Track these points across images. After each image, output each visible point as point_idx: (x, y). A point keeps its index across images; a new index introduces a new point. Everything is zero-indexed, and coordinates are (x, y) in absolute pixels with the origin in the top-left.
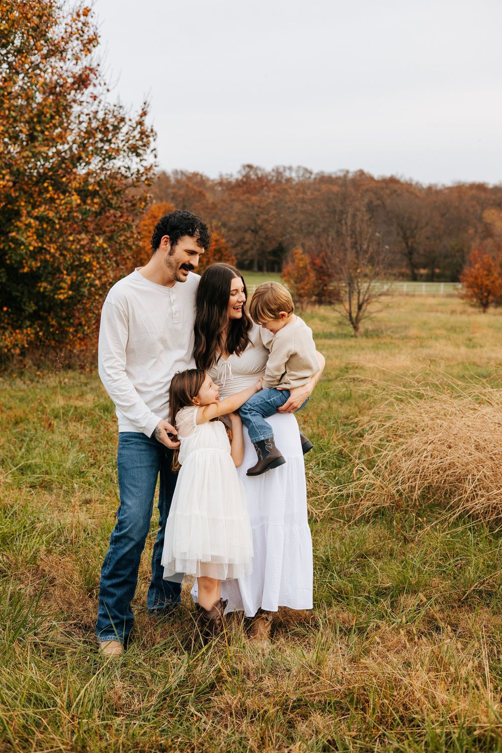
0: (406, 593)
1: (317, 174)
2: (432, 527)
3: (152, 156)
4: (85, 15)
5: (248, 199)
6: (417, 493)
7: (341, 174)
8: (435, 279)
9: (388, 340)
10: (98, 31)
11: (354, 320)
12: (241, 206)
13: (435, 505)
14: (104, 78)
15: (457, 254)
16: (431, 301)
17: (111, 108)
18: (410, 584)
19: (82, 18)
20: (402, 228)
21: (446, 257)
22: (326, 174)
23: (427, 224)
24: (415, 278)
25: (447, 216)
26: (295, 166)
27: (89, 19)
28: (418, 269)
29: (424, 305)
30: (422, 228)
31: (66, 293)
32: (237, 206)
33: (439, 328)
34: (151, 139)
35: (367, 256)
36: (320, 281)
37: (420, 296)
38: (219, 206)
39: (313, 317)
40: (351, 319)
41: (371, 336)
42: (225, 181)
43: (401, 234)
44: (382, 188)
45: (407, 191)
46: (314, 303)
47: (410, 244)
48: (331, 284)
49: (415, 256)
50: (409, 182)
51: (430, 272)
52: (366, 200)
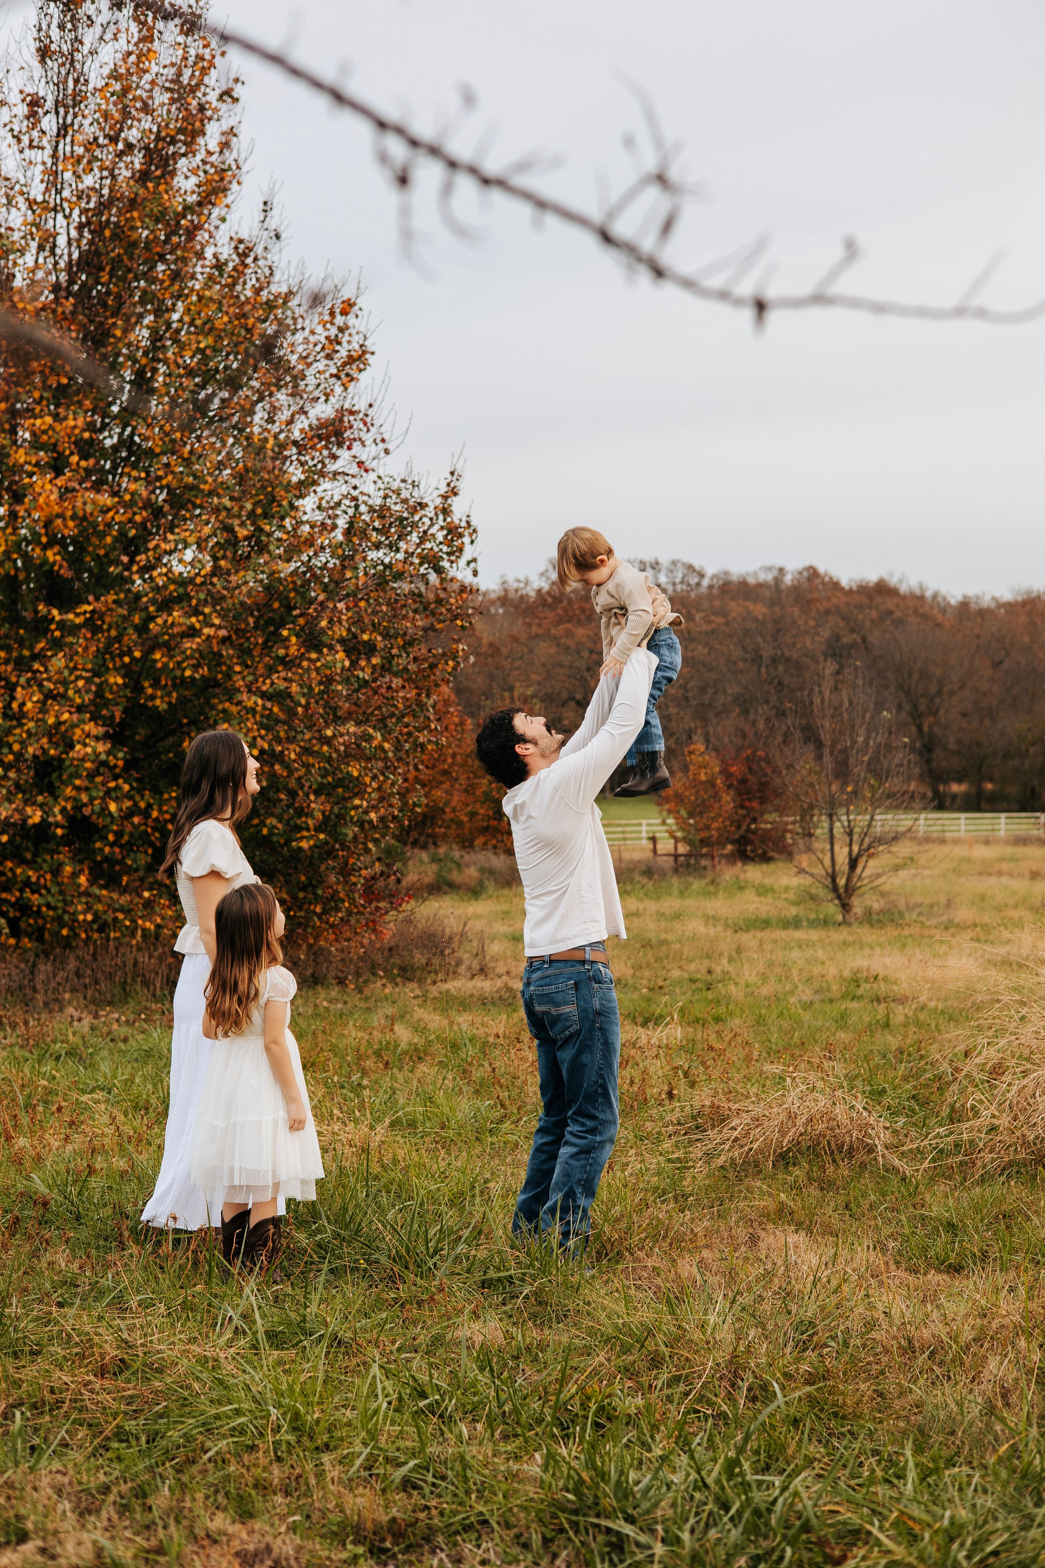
1: (714, 576)
3: (469, 572)
4: (344, 313)
5: (569, 634)
7: (769, 577)
8: (983, 805)
9: (915, 930)
10: (367, 343)
11: (842, 890)
12: (552, 650)
14: (382, 429)
15: (1032, 750)
16: (981, 852)
17: (395, 485)
19: (339, 320)
20: (908, 694)
21: (1006, 756)
22: (734, 578)
23: (963, 686)
24: (941, 803)
25: (1006, 665)
26: (665, 560)
27: (351, 320)
28: (946, 782)
29: (969, 860)
30: (952, 693)
31: (312, 837)
32: (545, 650)
33: (1015, 907)
34: (466, 540)
35: (866, 758)
36: (742, 812)
37: (956, 841)
38: (505, 651)
39: (741, 888)
40: (835, 888)
41: (880, 922)
42: (512, 595)
43: (907, 707)
44: (860, 607)
45: (916, 612)
46: (731, 859)
47: (926, 729)
48: (766, 817)
49: (938, 754)
50: (918, 593)
51: (973, 791)
52: (825, 634)
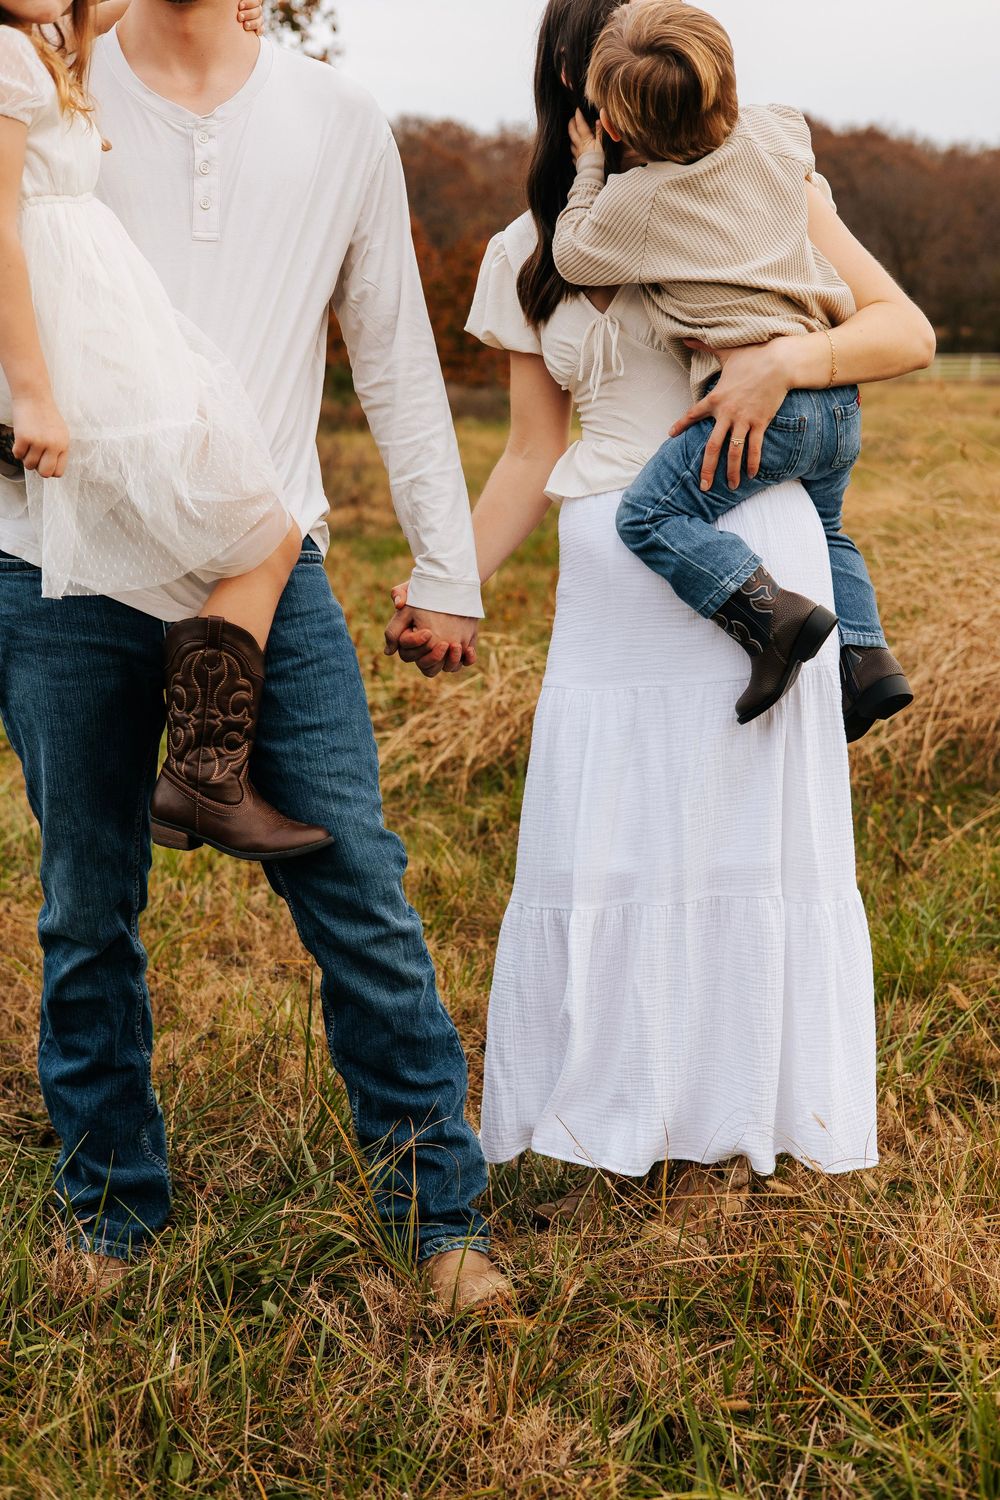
0: (901, 995)
2: (966, 833)
6: (927, 756)
13: (970, 786)
18: (910, 972)
20: (891, 238)
21: (985, 301)
23: (945, 230)
25: (990, 211)
30: (934, 239)
42: (511, 141)
43: (889, 251)
44: (849, 152)
